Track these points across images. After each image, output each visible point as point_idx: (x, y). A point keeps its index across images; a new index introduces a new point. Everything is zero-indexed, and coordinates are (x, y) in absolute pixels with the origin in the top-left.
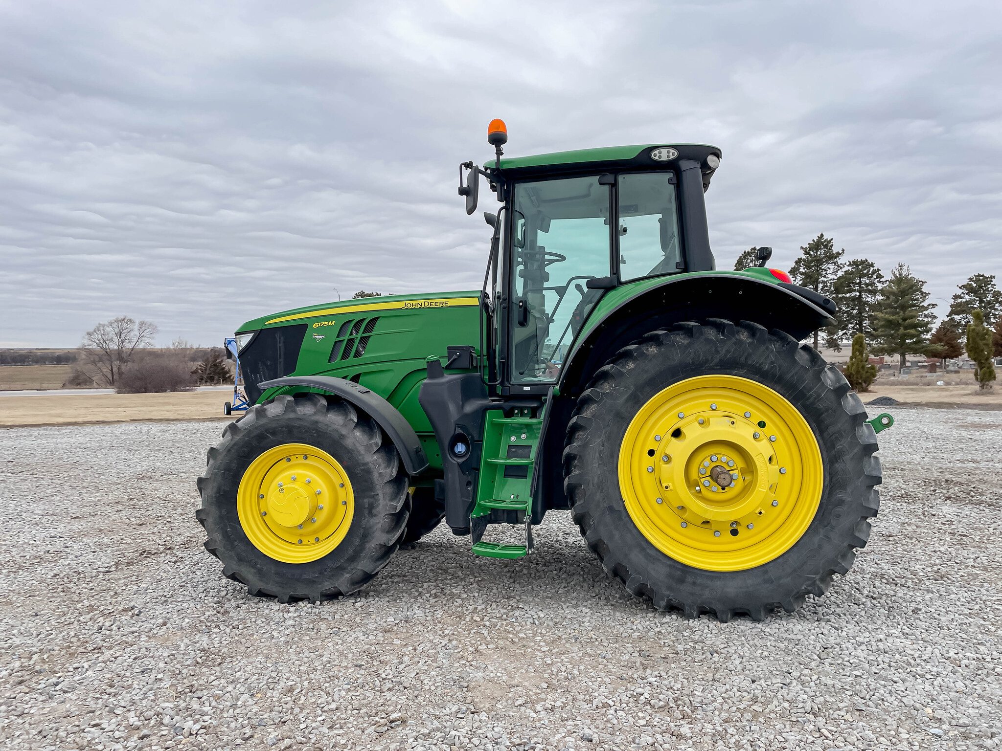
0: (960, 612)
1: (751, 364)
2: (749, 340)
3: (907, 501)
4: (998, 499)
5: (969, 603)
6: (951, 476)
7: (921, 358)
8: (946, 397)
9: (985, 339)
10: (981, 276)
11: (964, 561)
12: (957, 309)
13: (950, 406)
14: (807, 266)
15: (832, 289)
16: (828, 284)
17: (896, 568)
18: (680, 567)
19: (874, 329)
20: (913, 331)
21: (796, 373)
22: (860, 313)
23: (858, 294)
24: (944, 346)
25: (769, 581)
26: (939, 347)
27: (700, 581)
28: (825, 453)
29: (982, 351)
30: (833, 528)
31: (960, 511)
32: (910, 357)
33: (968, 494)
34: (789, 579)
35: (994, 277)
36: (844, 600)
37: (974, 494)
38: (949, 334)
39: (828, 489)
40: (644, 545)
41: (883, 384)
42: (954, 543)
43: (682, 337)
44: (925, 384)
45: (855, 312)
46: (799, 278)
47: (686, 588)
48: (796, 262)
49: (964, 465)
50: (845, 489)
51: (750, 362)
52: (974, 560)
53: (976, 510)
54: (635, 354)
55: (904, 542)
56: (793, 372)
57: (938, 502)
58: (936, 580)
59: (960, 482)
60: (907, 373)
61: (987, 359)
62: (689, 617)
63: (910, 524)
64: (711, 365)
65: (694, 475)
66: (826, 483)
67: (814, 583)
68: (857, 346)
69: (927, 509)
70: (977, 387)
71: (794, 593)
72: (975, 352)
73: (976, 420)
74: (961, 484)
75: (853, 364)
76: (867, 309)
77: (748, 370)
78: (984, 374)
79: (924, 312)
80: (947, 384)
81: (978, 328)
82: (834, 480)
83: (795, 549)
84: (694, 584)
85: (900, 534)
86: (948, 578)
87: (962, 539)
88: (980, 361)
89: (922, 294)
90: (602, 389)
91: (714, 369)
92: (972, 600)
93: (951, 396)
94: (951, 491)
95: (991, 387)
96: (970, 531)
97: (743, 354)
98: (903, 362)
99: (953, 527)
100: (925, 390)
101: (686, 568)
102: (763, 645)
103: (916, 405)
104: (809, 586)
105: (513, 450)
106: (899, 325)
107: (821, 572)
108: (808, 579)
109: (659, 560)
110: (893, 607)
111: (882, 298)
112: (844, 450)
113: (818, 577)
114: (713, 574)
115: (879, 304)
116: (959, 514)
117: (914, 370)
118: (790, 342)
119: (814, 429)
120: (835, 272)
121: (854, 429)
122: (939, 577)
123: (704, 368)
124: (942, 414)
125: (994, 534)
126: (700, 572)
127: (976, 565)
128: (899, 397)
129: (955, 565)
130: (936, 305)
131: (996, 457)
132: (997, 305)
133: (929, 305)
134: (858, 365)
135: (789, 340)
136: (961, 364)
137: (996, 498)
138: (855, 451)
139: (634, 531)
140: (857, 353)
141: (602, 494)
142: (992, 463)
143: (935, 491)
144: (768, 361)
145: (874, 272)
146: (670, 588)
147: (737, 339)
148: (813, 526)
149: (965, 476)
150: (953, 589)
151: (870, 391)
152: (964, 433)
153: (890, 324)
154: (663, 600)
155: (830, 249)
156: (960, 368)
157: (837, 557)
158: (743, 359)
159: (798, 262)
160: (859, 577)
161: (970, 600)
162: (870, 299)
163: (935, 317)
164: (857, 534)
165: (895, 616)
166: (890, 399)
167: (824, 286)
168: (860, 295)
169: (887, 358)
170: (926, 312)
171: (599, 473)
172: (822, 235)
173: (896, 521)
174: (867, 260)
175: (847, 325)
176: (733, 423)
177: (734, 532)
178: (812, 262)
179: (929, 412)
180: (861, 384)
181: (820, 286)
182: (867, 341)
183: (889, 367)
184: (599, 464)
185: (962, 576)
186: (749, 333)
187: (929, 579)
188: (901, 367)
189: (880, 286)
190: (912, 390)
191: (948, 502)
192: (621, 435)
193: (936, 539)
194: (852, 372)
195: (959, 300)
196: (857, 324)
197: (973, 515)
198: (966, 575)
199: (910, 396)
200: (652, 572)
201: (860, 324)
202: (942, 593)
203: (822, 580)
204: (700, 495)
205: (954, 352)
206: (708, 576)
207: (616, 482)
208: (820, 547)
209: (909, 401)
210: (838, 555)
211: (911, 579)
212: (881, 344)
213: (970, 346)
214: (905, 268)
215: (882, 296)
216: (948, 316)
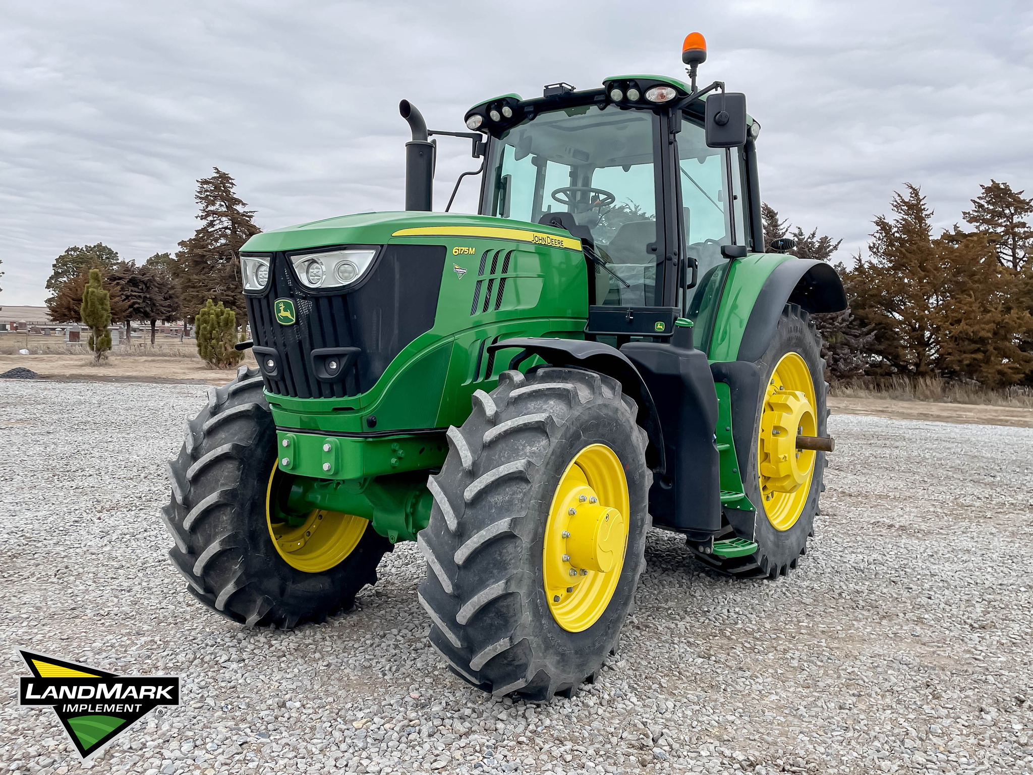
18: (776, 532)
29: (101, 316)
61: (105, 326)
70: (92, 356)
78: (100, 343)
88: (97, 329)
95: (107, 358)
109: (770, 530)
146: (774, 554)
200: (769, 542)
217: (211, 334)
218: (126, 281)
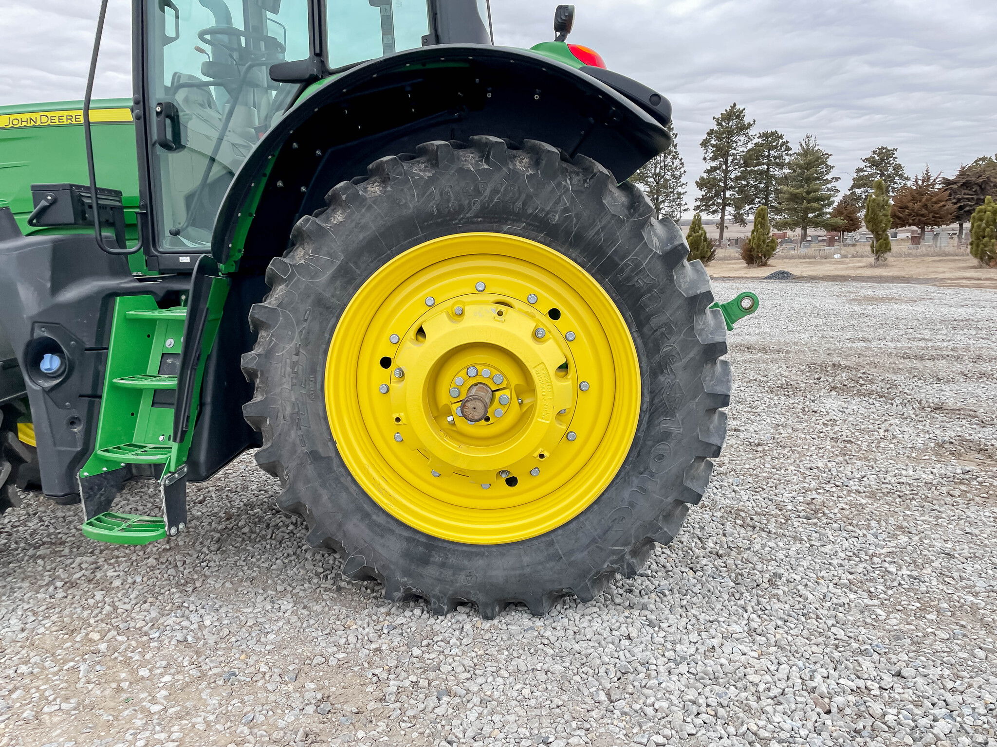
0: (836, 580)
1: (531, 214)
2: (531, 172)
3: (786, 393)
4: (890, 388)
5: (849, 560)
6: (839, 359)
7: (822, 232)
8: (842, 269)
9: (884, 209)
10: (884, 149)
11: (846, 482)
12: (860, 182)
13: (844, 279)
14: (719, 138)
15: (742, 162)
16: (738, 157)
17: (758, 497)
18: (423, 540)
19: (779, 203)
20: (815, 205)
21: (603, 228)
22: (767, 187)
23: (766, 167)
24: (843, 220)
25: (557, 557)
26: (839, 220)
27: (452, 560)
28: (644, 359)
29: (881, 222)
30: (652, 475)
31: (845, 406)
32: (811, 231)
33: (857, 382)
34: (586, 553)
35: (896, 150)
36: (677, 560)
37: (863, 382)
38: (849, 208)
39: (647, 416)
40: (368, 508)
41: (783, 258)
42: (836, 453)
43: (423, 166)
44: (822, 258)
45: (762, 185)
46: (710, 151)
47: (431, 571)
48: (708, 134)
49: (855, 345)
50: (673, 416)
51: (530, 211)
52: (860, 481)
53: (864, 404)
54: (344, 197)
55: (775, 453)
56: (599, 226)
57: (822, 394)
58: (808, 518)
59: (849, 367)
60: (805, 247)
61: (885, 230)
62: (437, 612)
63: (785, 426)
64: (468, 215)
65: (444, 398)
66: (645, 406)
67: (622, 559)
68: (759, 219)
69: (808, 403)
70: (872, 259)
71: (593, 573)
72: (873, 223)
73: (869, 293)
74: (849, 368)
75: (754, 238)
76: (774, 183)
77: (527, 224)
78: (880, 246)
79: (827, 186)
80: (844, 256)
81: (879, 198)
82: (656, 401)
83: (596, 507)
84: (443, 565)
85: (771, 441)
86: (824, 514)
87: (845, 447)
88: (877, 232)
89: (826, 167)
90: (293, 258)
91: (473, 223)
92: (854, 554)
93: (847, 268)
94: (838, 378)
95: (886, 260)
96: (857, 434)
97: (520, 196)
98: (804, 236)
99: (837, 428)
100: (822, 263)
101: (432, 543)
102: (530, 668)
103: (812, 279)
104: (615, 562)
105: (169, 361)
106: (803, 198)
107: (633, 541)
108: (614, 552)
109: (392, 531)
110: (742, 575)
111: (789, 171)
112: (674, 354)
113: (627, 549)
114: (474, 550)
115: (786, 178)
116: (845, 410)
117: (814, 245)
118: (595, 174)
119: (630, 321)
120: (746, 144)
121: (690, 319)
122: (814, 512)
123: (457, 221)
124: (835, 288)
125: (884, 438)
126: (451, 547)
127: (861, 489)
128: (796, 271)
129: (834, 489)
130: (840, 178)
131: (889, 335)
132: (897, 178)
133: (833, 179)
134: (759, 238)
135: (595, 171)
136: (858, 237)
137: (888, 386)
138: (691, 355)
139: (353, 488)
140: (759, 226)
141: (300, 433)
142: (885, 342)
143: (819, 379)
144: (560, 208)
145: (783, 144)
146: (407, 573)
147: (509, 170)
148: (623, 474)
149: (854, 359)
150: (829, 532)
151: (769, 266)
152: (856, 308)
153: (794, 198)
154: (398, 590)
155: (741, 120)
156: (857, 241)
157: (657, 519)
158: (519, 204)
159: (710, 133)
160: (707, 516)
161: (851, 554)
162: (777, 172)
163: (838, 191)
164: (688, 484)
165: (742, 594)
166: (787, 273)
167: (733, 160)
168: (768, 169)
169: (789, 233)
170: (829, 186)
171: (293, 399)
172: (735, 105)
173: (769, 421)
174: (776, 132)
175: (753, 200)
176: (500, 314)
177: (512, 482)
178: (723, 133)
179: (823, 286)
180: (761, 258)
181: (730, 158)
182: (771, 215)
183: (791, 241)
184: (293, 384)
185: (843, 509)
186: (531, 158)
187: (799, 517)
188: (802, 241)
189: (787, 159)
190: (810, 263)
191: (834, 393)
192: (327, 336)
193: (814, 448)
194: (754, 246)
195: (862, 174)
196: (763, 198)
197: (862, 410)
198: (848, 507)
199: (807, 269)
200: (380, 550)
201: (766, 198)
202: (814, 543)
203: (634, 553)
204: (454, 429)
205: (852, 225)
206: (465, 552)
207: (321, 414)
208: (632, 505)
209: (805, 274)
210: (659, 515)
211: (776, 516)
212: (785, 218)
213: (869, 218)
214: (813, 139)
215: (789, 169)
216: (849, 190)
217: (984, 231)
218: (959, 185)
